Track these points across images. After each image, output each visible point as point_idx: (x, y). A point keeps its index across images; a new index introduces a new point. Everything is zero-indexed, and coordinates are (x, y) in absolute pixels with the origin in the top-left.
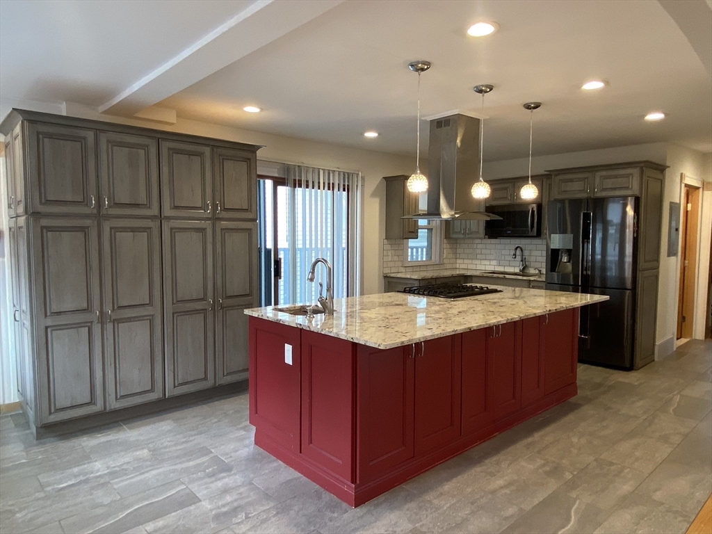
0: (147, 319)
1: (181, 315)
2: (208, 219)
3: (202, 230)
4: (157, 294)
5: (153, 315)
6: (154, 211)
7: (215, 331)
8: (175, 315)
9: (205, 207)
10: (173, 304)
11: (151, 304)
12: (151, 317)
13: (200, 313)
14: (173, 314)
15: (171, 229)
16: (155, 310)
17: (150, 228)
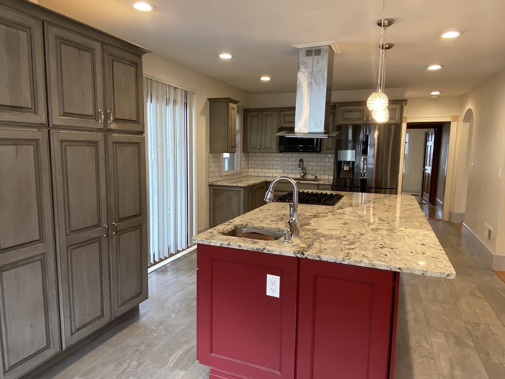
0: (37, 260)
1: (76, 248)
2: (99, 130)
3: (94, 144)
4: (48, 226)
5: (43, 254)
6: (41, 118)
7: (109, 260)
8: (69, 249)
9: (95, 116)
10: (67, 236)
11: (41, 239)
12: (42, 257)
13: (94, 242)
14: (67, 248)
15: (62, 141)
16: (46, 247)
17: (37, 140)
